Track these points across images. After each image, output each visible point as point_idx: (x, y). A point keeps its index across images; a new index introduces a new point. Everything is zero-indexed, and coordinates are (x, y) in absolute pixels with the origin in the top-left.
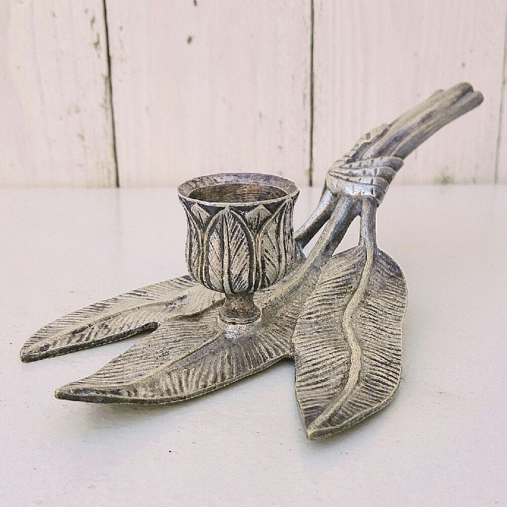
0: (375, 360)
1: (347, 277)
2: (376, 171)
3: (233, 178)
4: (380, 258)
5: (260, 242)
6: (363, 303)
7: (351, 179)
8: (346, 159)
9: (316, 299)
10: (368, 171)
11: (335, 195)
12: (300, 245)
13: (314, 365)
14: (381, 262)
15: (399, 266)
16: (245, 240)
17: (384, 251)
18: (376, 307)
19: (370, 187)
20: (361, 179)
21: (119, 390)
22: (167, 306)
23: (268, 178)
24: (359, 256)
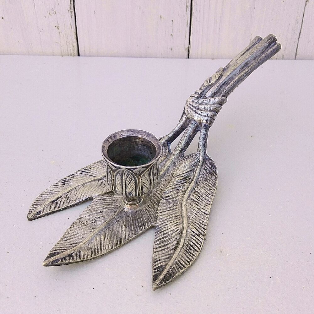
0: (193, 232)
1: (188, 173)
2: (210, 108)
3: (131, 133)
4: (207, 160)
5: (141, 179)
6: (194, 190)
7: (198, 111)
8: (196, 96)
9: (171, 188)
10: (206, 107)
11: (188, 118)
12: (168, 143)
13: (164, 234)
14: (207, 163)
15: (216, 166)
16: (133, 179)
17: (209, 156)
18: (200, 193)
19: (206, 118)
20: (202, 112)
21: (72, 253)
22: (99, 181)
23: (148, 135)
24: (196, 159)
